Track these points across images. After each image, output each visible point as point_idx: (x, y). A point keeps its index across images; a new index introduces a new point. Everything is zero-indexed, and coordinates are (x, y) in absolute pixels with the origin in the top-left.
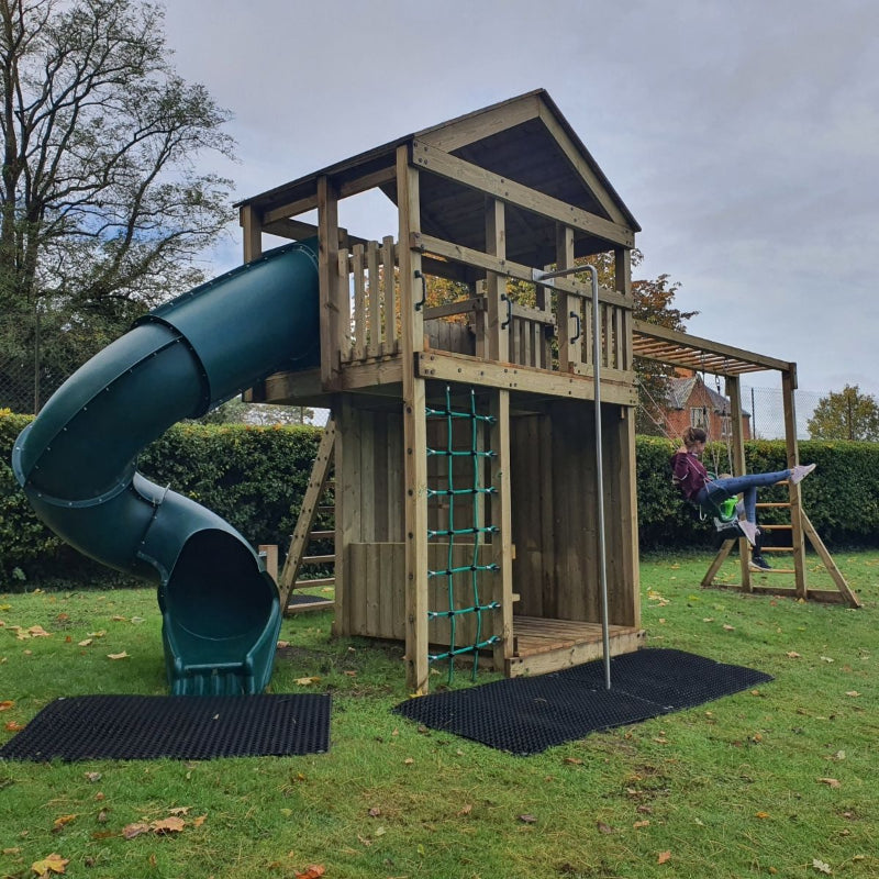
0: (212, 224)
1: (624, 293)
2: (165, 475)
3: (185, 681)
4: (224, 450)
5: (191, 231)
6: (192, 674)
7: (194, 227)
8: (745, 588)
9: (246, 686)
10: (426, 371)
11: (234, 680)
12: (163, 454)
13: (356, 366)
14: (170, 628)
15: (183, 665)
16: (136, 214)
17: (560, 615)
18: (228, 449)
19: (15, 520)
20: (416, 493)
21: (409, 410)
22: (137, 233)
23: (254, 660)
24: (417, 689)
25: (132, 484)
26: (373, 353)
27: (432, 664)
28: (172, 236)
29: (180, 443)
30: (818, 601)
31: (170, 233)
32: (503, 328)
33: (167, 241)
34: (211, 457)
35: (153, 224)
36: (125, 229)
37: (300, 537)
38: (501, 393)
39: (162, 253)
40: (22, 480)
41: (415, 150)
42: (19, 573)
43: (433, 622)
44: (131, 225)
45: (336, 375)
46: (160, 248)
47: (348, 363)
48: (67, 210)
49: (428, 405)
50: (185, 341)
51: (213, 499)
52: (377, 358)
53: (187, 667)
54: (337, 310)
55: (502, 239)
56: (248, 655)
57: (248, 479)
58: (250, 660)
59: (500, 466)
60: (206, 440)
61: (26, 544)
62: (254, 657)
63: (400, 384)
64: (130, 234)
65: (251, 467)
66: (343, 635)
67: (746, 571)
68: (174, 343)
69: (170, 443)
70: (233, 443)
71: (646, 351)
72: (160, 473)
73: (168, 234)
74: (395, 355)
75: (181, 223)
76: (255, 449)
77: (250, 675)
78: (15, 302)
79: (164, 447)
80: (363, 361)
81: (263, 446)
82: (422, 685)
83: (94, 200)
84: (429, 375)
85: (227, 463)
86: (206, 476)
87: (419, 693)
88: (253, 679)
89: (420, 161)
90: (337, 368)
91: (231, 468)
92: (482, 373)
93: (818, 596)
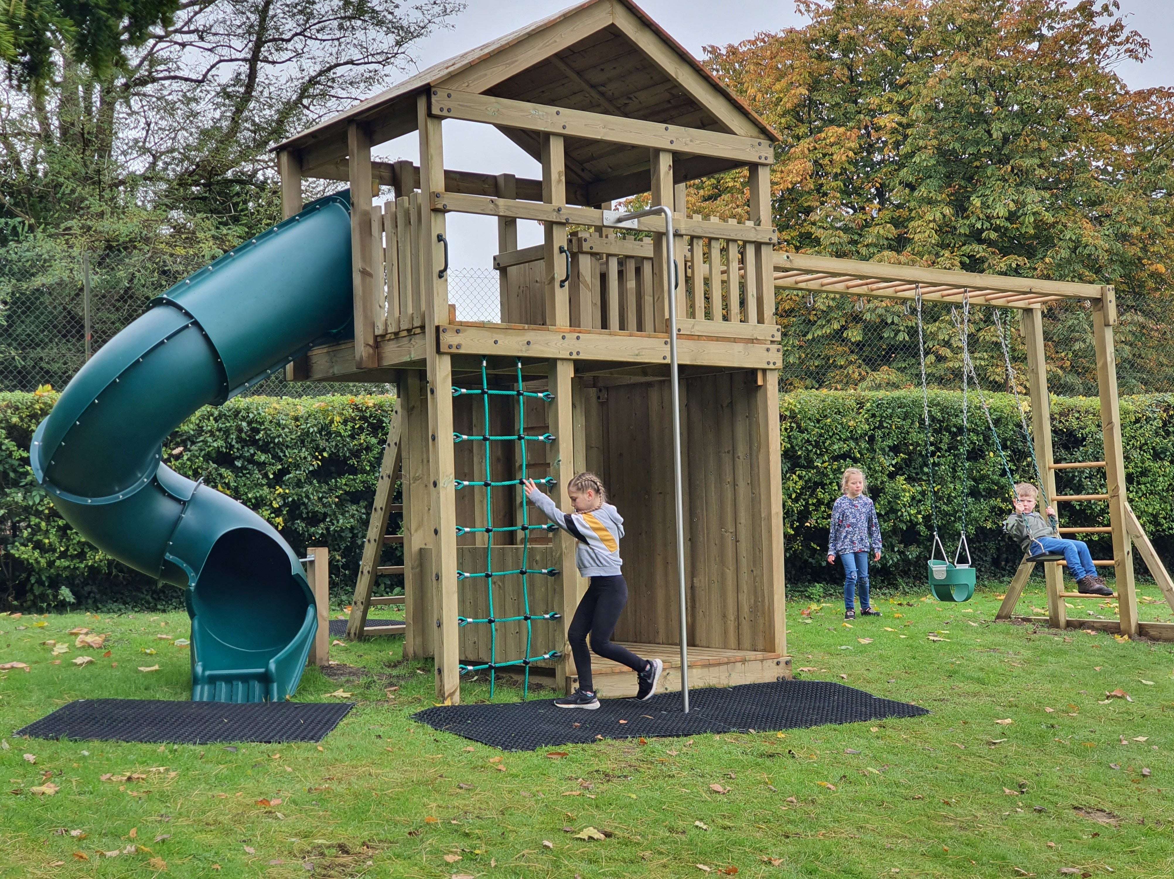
0: (385, 47)
1: (758, 223)
2: (243, 467)
3: (206, 688)
4: (320, 432)
5: (351, 62)
6: (212, 680)
7: (356, 55)
8: (1053, 623)
9: (267, 693)
10: (450, 347)
11: (257, 687)
12: (239, 440)
13: (389, 340)
14: (197, 636)
15: (204, 671)
16: (259, 45)
17: (698, 642)
18: (325, 430)
19: (58, 526)
20: (441, 484)
21: (432, 392)
22: (264, 70)
23: (277, 668)
24: (444, 699)
25: (155, 479)
26: (405, 326)
27: (464, 677)
28: (320, 74)
29: (262, 424)
30: (1155, 639)
31: (318, 68)
32: (562, 286)
33: (313, 81)
34: (303, 442)
35: (291, 54)
36: (245, 68)
37: (372, 541)
38: (559, 364)
39: (305, 102)
40: (39, 476)
41: (434, 99)
42: (66, 593)
43: (463, 631)
44: (253, 61)
45: (371, 351)
46: (303, 92)
47: (383, 336)
48: (155, 45)
49: (456, 383)
50: (196, 324)
51: (307, 497)
52: (409, 331)
53: (207, 673)
54: (370, 275)
55: (560, 181)
56: (272, 661)
57: (353, 471)
58: (272, 665)
59: (558, 451)
60: (296, 419)
61: (73, 557)
62: (279, 664)
63: (424, 361)
64: (252, 74)
65: (356, 454)
66: (415, 657)
67: (1056, 598)
68: (187, 327)
69: (249, 423)
70: (332, 422)
71: (850, 283)
72: (238, 464)
73: (312, 69)
74: (423, 327)
75: (334, 50)
76: (361, 428)
77: (273, 682)
78: (83, 199)
79: (240, 430)
80: (396, 334)
81: (370, 425)
82: (451, 695)
83: (192, 28)
84: (454, 350)
85: (324, 450)
86: (297, 467)
87: (448, 703)
88: (275, 685)
89: (441, 110)
90: (371, 342)
91: (330, 455)
92: (528, 343)
93: (1152, 633)
